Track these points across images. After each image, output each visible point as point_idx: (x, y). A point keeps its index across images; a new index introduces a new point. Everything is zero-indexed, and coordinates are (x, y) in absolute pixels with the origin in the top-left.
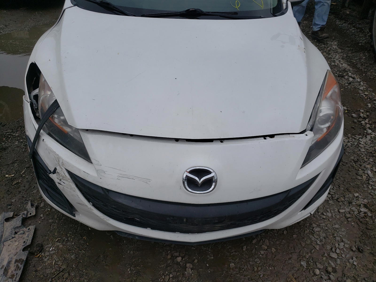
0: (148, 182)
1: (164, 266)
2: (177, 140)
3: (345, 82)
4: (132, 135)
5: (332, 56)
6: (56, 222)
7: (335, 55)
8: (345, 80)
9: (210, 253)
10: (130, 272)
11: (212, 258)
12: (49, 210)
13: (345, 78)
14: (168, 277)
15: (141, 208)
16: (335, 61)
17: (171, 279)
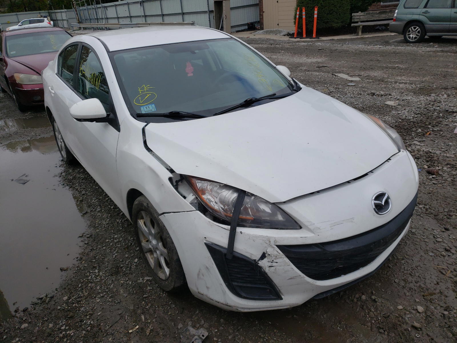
0: (353, 221)
1: (359, 309)
2: (349, 182)
4: (318, 192)
6: (238, 335)
9: (374, 282)
10: (341, 330)
11: (380, 284)
12: (216, 330)
14: (371, 313)
15: (352, 247)
17: (375, 313)
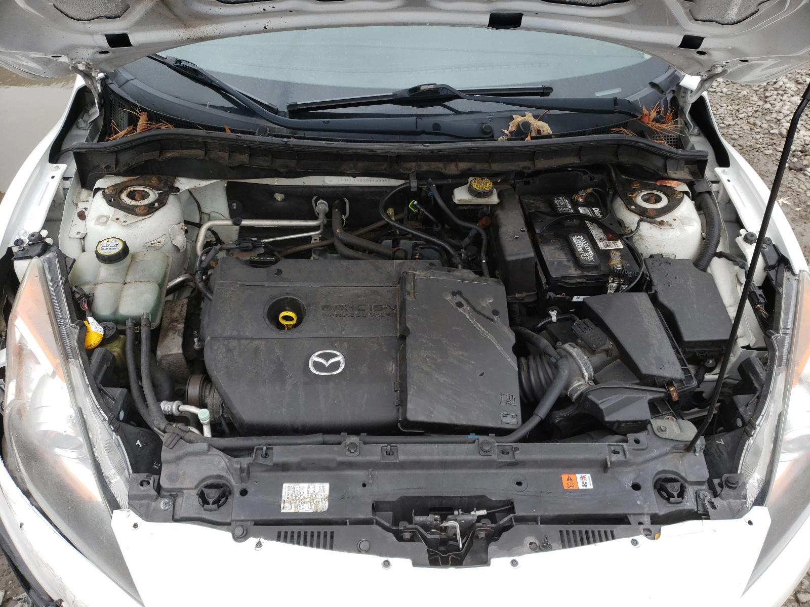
3: (806, 186)
5: (772, 105)
7: (782, 103)
8: (805, 181)
13: (805, 175)
16: (779, 120)
